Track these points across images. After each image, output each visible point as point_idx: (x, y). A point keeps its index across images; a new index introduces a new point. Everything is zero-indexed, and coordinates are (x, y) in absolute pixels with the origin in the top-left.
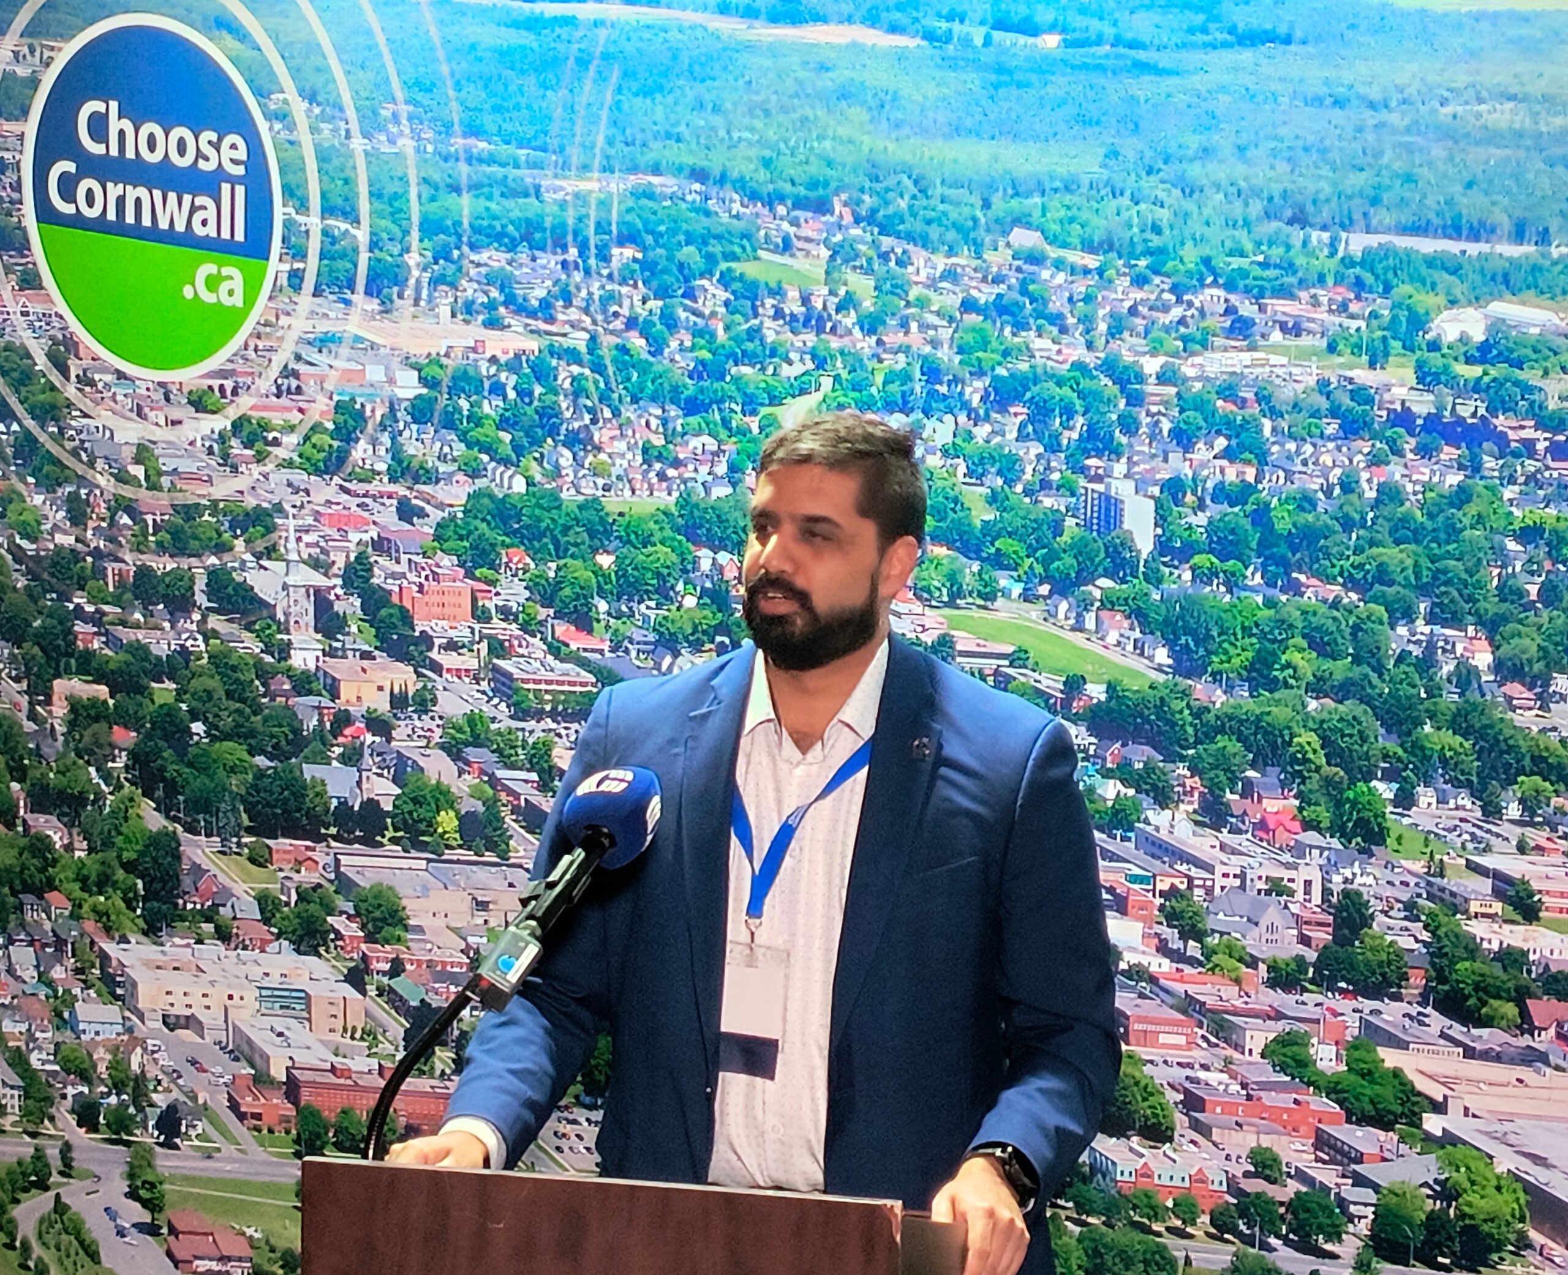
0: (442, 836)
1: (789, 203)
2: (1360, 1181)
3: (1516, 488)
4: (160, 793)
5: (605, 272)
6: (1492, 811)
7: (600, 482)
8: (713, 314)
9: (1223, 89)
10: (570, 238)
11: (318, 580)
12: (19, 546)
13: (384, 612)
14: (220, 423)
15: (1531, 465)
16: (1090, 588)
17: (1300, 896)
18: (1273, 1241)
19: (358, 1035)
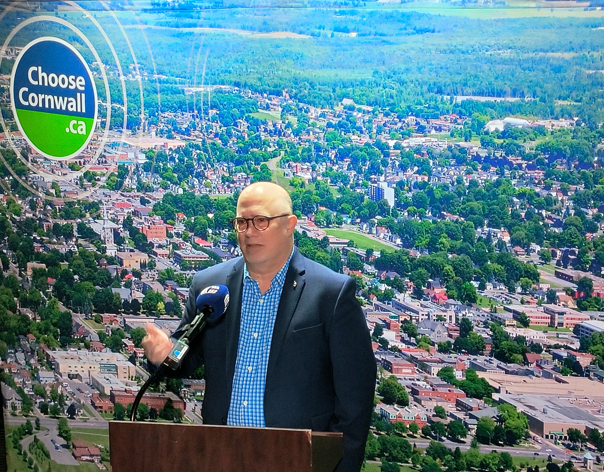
0: (159, 311)
1: (268, 92)
2: (472, 417)
3: (516, 180)
4: (64, 300)
5: (207, 118)
6: (512, 290)
7: (208, 189)
8: (244, 131)
9: (413, 49)
10: (195, 107)
11: (115, 226)
12: (14, 218)
13: (137, 236)
14: (80, 174)
15: (521, 172)
16: (374, 219)
17: (448, 321)
18: (443, 438)
19: (133, 379)
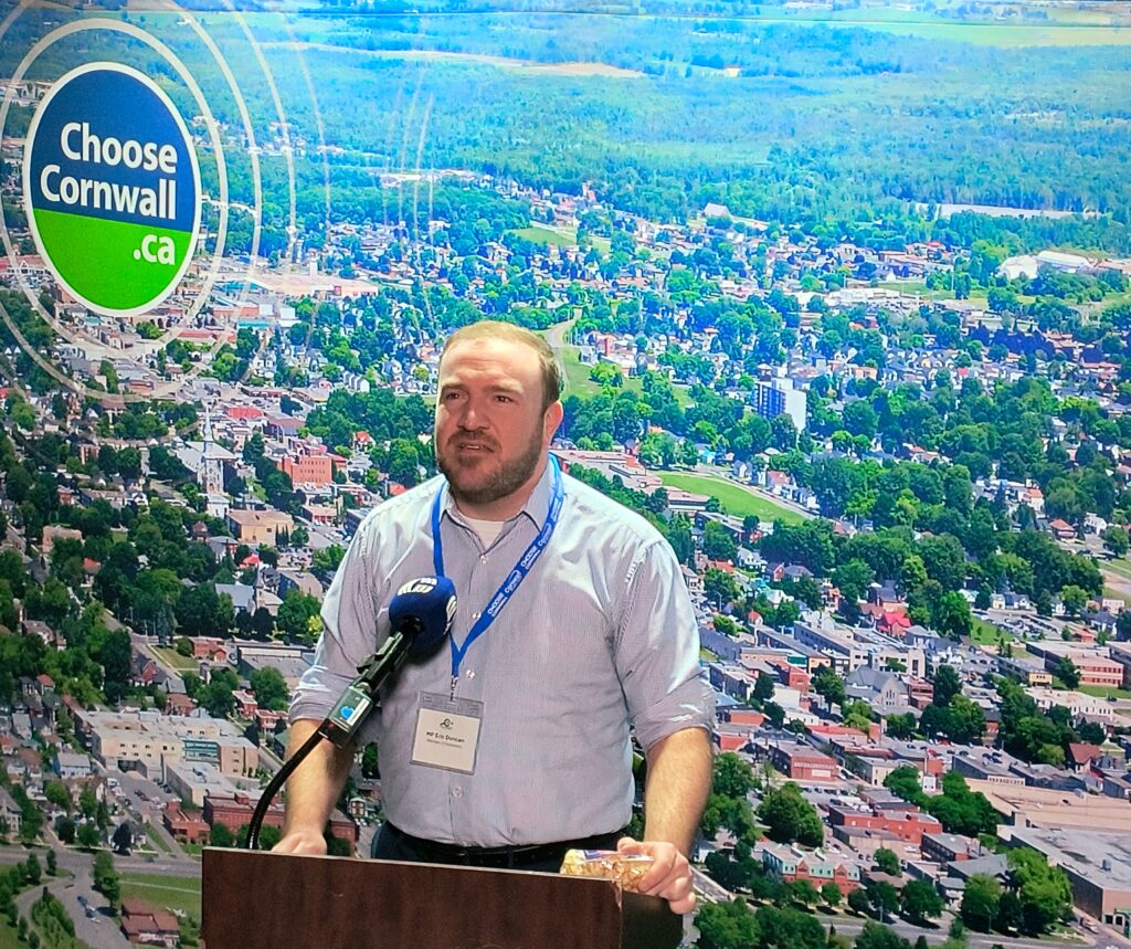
0: (311, 633)
1: (552, 187)
2: (953, 873)
3: (1060, 382)
4: (116, 605)
5: (425, 237)
6: (1044, 610)
7: (421, 384)
8: (499, 266)
9: (852, 104)
10: (400, 214)
11: (226, 454)
12: (20, 434)
13: (271, 477)
14: (159, 345)
15: (1070, 366)
16: (762, 455)
17: (910, 671)
18: (893, 916)
19: (253, 774)
